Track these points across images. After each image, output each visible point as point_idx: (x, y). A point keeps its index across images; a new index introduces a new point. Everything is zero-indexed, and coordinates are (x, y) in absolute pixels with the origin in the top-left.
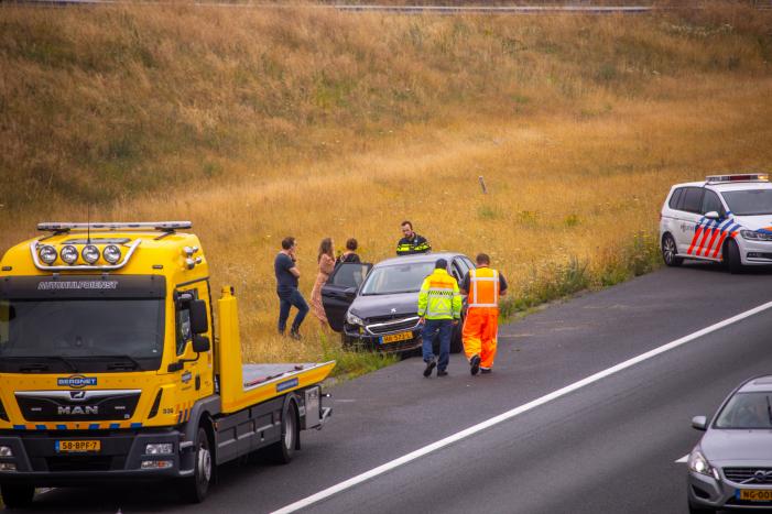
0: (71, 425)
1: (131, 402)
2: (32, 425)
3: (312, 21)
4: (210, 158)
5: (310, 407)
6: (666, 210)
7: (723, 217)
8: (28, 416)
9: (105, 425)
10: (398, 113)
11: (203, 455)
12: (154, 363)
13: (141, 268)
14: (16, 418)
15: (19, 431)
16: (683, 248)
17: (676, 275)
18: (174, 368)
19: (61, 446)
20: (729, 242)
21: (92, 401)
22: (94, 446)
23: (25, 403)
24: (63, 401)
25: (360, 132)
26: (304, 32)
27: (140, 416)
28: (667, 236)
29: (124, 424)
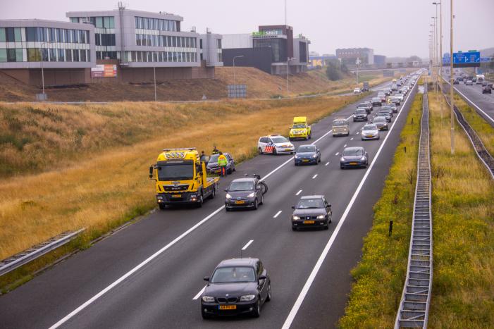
0: (175, 192)
1: (187, 186)
2: (166, 192)
3: (158, 105)
4: (147, 135)
5: (216, 187)
6: (259, 142)
7: (272, 143)
8: (166, 190)
9: (182, 192)
10: (180, 124)
11: (201, 197)
12: (192, 178)
13: (188, 158)
14: (163, 191)
15: (164, 193)
16: (263, 151)
17: (263, 156)
18: (196, 179)
19: (173, 196)
20: (274, 149)
21: (179, 187)
22: (180, 196)
23: (165, 187)
24: (173, 187)
25: (175, 128)
26: (157, 108)
27: (189, 190)
28: (260, 148)
29: (186, 191)
